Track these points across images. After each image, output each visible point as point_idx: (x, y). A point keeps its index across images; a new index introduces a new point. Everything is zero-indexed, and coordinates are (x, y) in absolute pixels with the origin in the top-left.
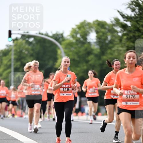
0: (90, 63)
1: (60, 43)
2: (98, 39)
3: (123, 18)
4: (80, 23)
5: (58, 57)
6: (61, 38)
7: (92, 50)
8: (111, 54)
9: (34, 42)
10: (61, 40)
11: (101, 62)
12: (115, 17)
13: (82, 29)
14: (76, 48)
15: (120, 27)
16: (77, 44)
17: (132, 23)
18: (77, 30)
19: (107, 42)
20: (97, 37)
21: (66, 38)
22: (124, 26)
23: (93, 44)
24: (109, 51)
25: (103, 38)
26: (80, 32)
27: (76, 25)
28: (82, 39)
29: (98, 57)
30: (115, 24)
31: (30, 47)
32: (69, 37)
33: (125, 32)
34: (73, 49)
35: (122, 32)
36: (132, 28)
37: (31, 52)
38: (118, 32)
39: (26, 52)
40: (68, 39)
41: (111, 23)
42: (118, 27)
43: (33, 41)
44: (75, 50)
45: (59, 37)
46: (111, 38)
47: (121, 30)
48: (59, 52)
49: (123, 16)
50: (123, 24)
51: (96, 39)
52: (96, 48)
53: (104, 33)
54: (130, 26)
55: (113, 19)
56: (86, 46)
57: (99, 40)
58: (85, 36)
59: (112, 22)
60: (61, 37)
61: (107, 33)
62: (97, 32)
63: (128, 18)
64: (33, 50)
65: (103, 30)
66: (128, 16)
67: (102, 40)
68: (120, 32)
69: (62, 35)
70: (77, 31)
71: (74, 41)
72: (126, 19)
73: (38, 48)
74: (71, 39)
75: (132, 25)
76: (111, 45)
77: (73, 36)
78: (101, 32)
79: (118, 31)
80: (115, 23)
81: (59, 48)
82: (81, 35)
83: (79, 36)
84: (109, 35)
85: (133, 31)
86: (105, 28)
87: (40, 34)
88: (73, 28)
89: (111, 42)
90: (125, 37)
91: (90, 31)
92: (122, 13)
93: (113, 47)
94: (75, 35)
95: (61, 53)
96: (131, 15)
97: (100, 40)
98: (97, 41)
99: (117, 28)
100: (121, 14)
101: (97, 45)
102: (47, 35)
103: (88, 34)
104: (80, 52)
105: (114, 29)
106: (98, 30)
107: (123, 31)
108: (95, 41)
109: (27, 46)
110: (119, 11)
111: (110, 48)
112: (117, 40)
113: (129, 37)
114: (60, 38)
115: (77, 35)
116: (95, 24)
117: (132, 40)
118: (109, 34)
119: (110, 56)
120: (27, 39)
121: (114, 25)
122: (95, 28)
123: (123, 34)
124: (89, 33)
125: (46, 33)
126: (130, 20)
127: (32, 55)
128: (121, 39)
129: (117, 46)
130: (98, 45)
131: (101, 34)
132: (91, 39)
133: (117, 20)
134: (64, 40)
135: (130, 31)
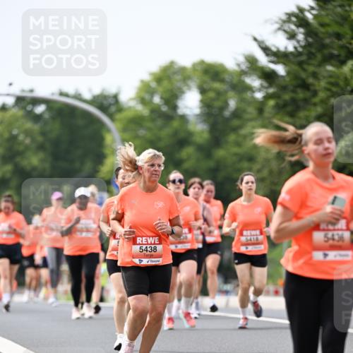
0: (186, 165)
1: (111, 116)
2: (206, 108)
3: (267, 55)
4: (160, 67)
5: (107, 151)
6: (113, 104)
7: (190, 134)
8: (238, 144)
9: (47, 116)
10: (113, 109)
11: (211, 164)
12: (247, 53)
13: (165, 83)
14: (149, 129)
15: (260, 77)
16: (153, 120)
17: (287, 68)
18: (154, 85)
19: (227, 113)
20: (202, 101)
21: (125, 106)
22: (269, 76)
23: (192, 119)
24: (232, 137)
25: (217, 104)
26: (160, 89)
27: (152, 74)
28: (164, 109)
29: (206, 151)
30: (247, 70)
31: (36, 128)
32: (132, 104)
33: (271, 90)
34: (142, 132)
35: (265, 90)
36: (287, 79)
37: (40, 139)
38: (254, 89)
39: (28, 141)
40: (130, 108)
41: (236, 68)
42: (254, 77)
43: (43, 113)
44: (149, 135)
45: (107, 103)
46: (237, 103)
47: (261, 85)
48: (108, 139)
49: (266, 50)
50: (268, 69)
51: (201, 108)
52: (200, 129)
53: (219, 93)
54: (282, 76)
55: (242, 59)
56: (176, 124)
57: (207, 111)
58: (172, 99)
59: (238, 65)
60: (113, 102)
61: (226, 92)
62: (203, 91)
63: (279, 56)
64: (43, 134)
65: (217, 85)
66: (278, 51)
67: (215, 111)
68: (260, 90)
69: (116, 97)
70: (154, 89)
71: (145, 112)
72: (275, 59)
73: (56, 129)
74: (140, 107)
75: (288, 73)
76: (236, 122)
77: (143, 101)
78: (211, 89)
79: (255, 87)
80: (248, 68)
81: (109, 131)
82: (162, 98)
83: (157, 100)
84: (231, 98)
85: (291, 88)
86: (222, 81)
87: (62, 94)
88: (142, 81)
89: (237, 114)
90: (272, 103)
91: (185, 88)
92: (263, 42)
93: (240, 127)
94: (147, 97)
95: (114, 141)
96: (286, 48)
97: (211, 110)
98: (201, 112)
99: (252, 80)
100: (261, 45)
101: (201, 122)
102: (78, 97)
103: (181, 96)
104: (159, 139)
105: (244, 82)
106: (205, 86)
107: (267, 88)
108: (197, 111)
109: (29, 125)
110: (255, 39)
111: (236, 130)
112: (252, 111)
113: (281, 102)
114: (110, 105)
115: (152, 97)
116: (197, 70)
117: (289, 109)
118: (231, 94)
119: (236, 150)
120: (29, 108)
121: (243, 73)
122: (198, 81)
123: (267, 94)
124: (183, 93)
125: (76, 93)
126: (282, 60)
127: (41, 147)
128: (260, 108)
129: (251, 124)
130: (205, 121)
131: (212, 95)
132: (186, 107)
133: (252, 61)
134: (120, 109)
135: (284, 88)
